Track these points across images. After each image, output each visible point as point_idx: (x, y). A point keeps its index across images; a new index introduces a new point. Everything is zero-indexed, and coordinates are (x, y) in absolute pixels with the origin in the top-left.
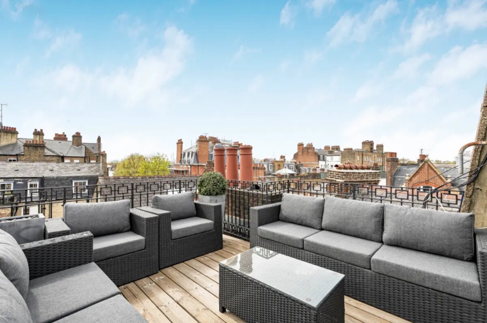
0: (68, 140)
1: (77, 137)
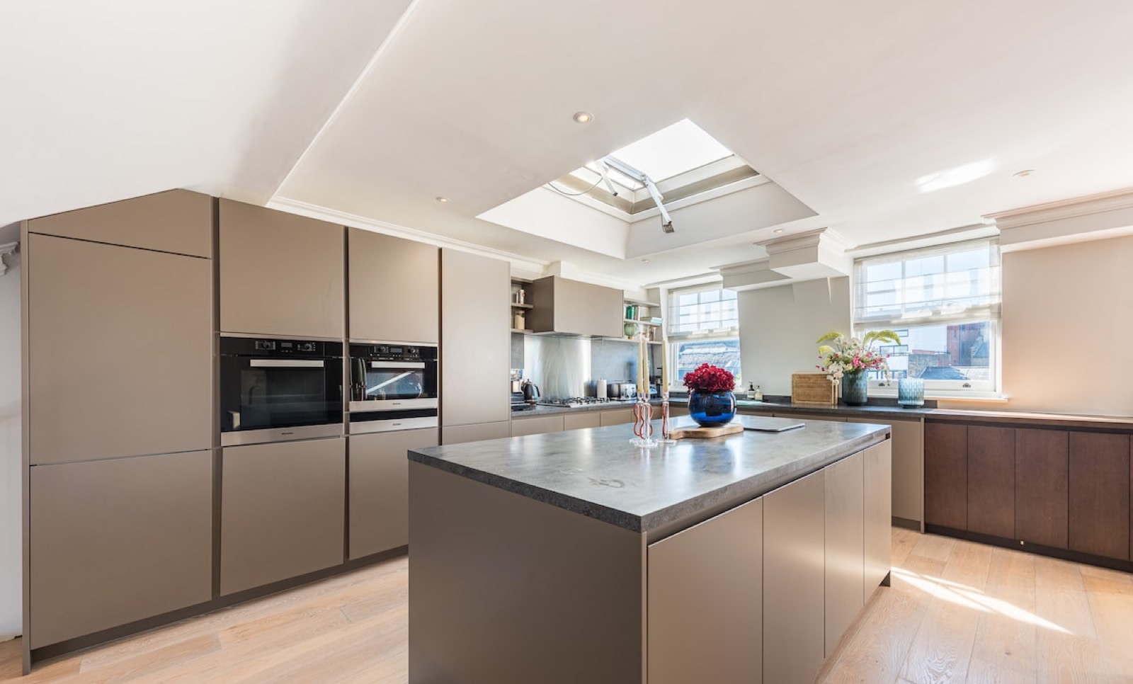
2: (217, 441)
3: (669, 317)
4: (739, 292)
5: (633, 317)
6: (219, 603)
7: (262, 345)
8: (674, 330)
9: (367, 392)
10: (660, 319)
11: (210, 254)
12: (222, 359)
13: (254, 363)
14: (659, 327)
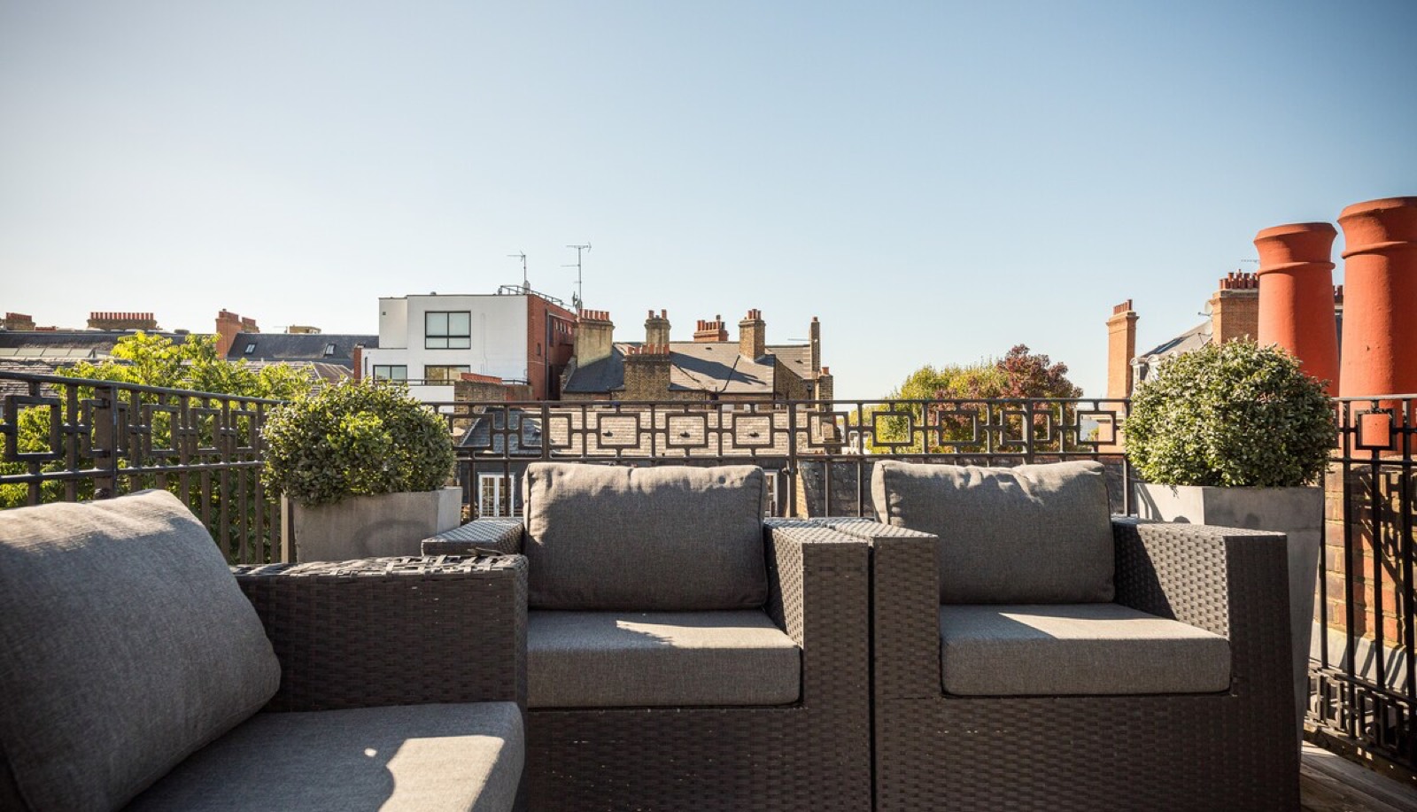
0: (730, 339)
1: (756, 323)
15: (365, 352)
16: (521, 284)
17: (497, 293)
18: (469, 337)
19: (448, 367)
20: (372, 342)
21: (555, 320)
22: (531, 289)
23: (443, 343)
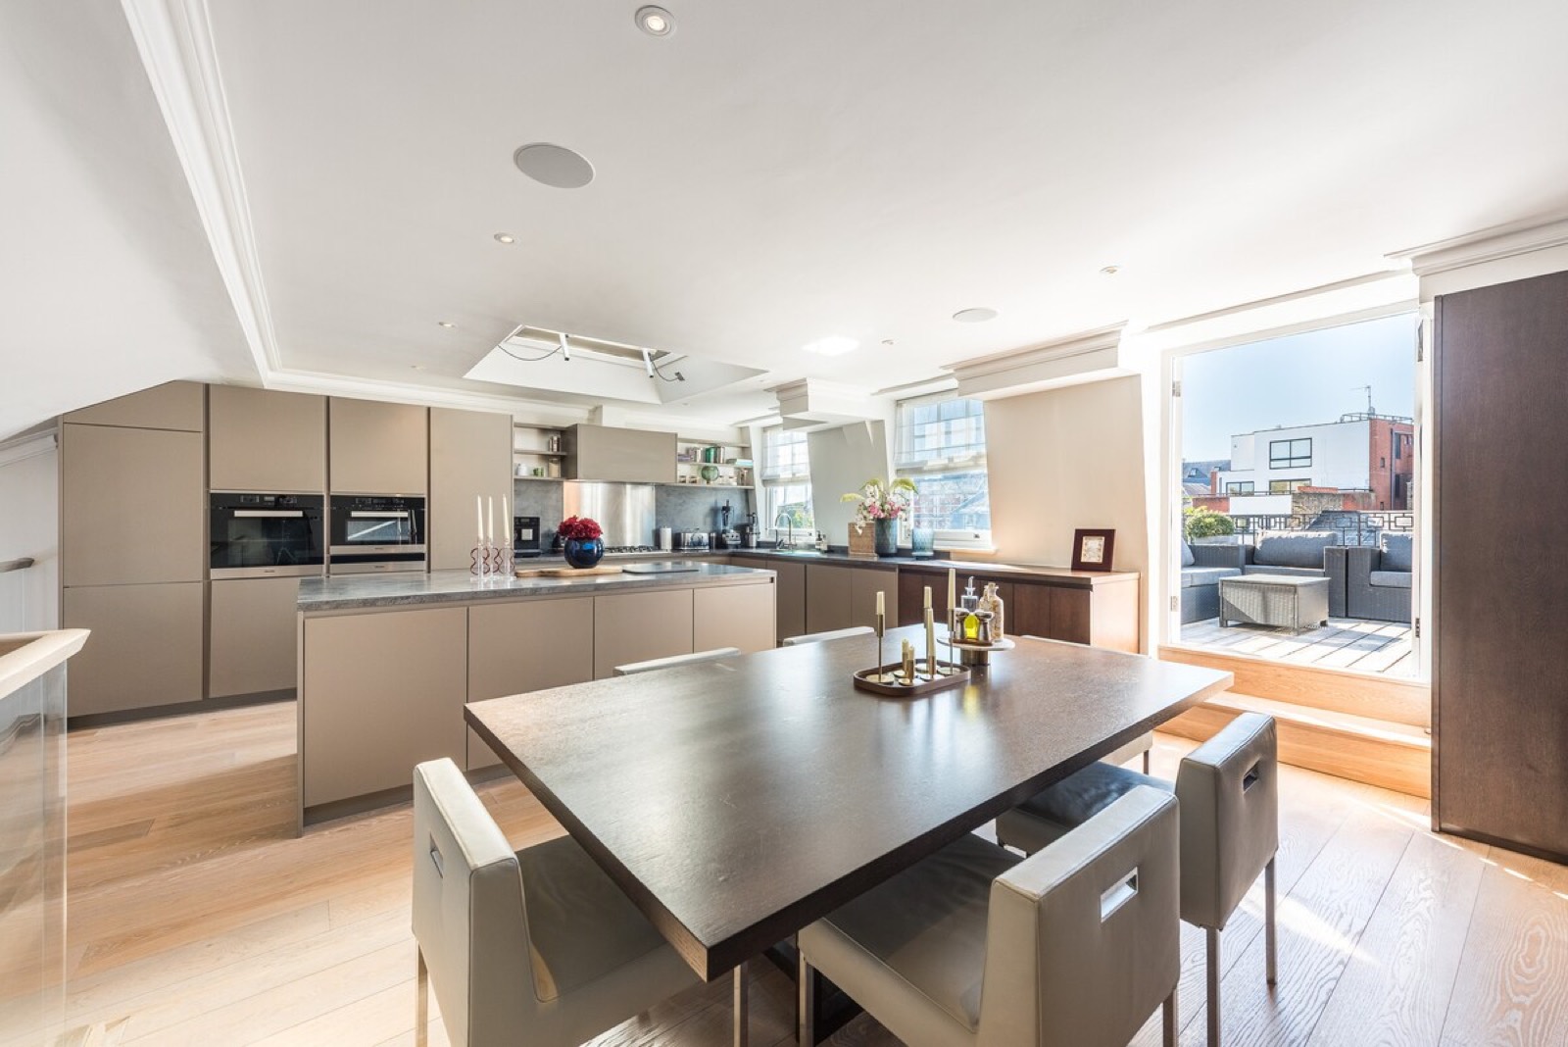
2: (207, 575)
3: (764, 459)
4: (809, 434)
5: (712, 460)
6: (208, 703)
7: (245, 499)
8: (769, 472)
9: (350, 538)
10: (750, 461)
11: (201, 428)
12: (212, 510)
13: (238, 513)
14: (750, 470)
15: (1220, 475)
16: (1365, 410)
17: (1339, 421)
18: (1310, 457)
19: (1290, 481)
20: (1225, 467)
21: (1403, 437)
22: (1376, 413)
23: (1286, 463)
